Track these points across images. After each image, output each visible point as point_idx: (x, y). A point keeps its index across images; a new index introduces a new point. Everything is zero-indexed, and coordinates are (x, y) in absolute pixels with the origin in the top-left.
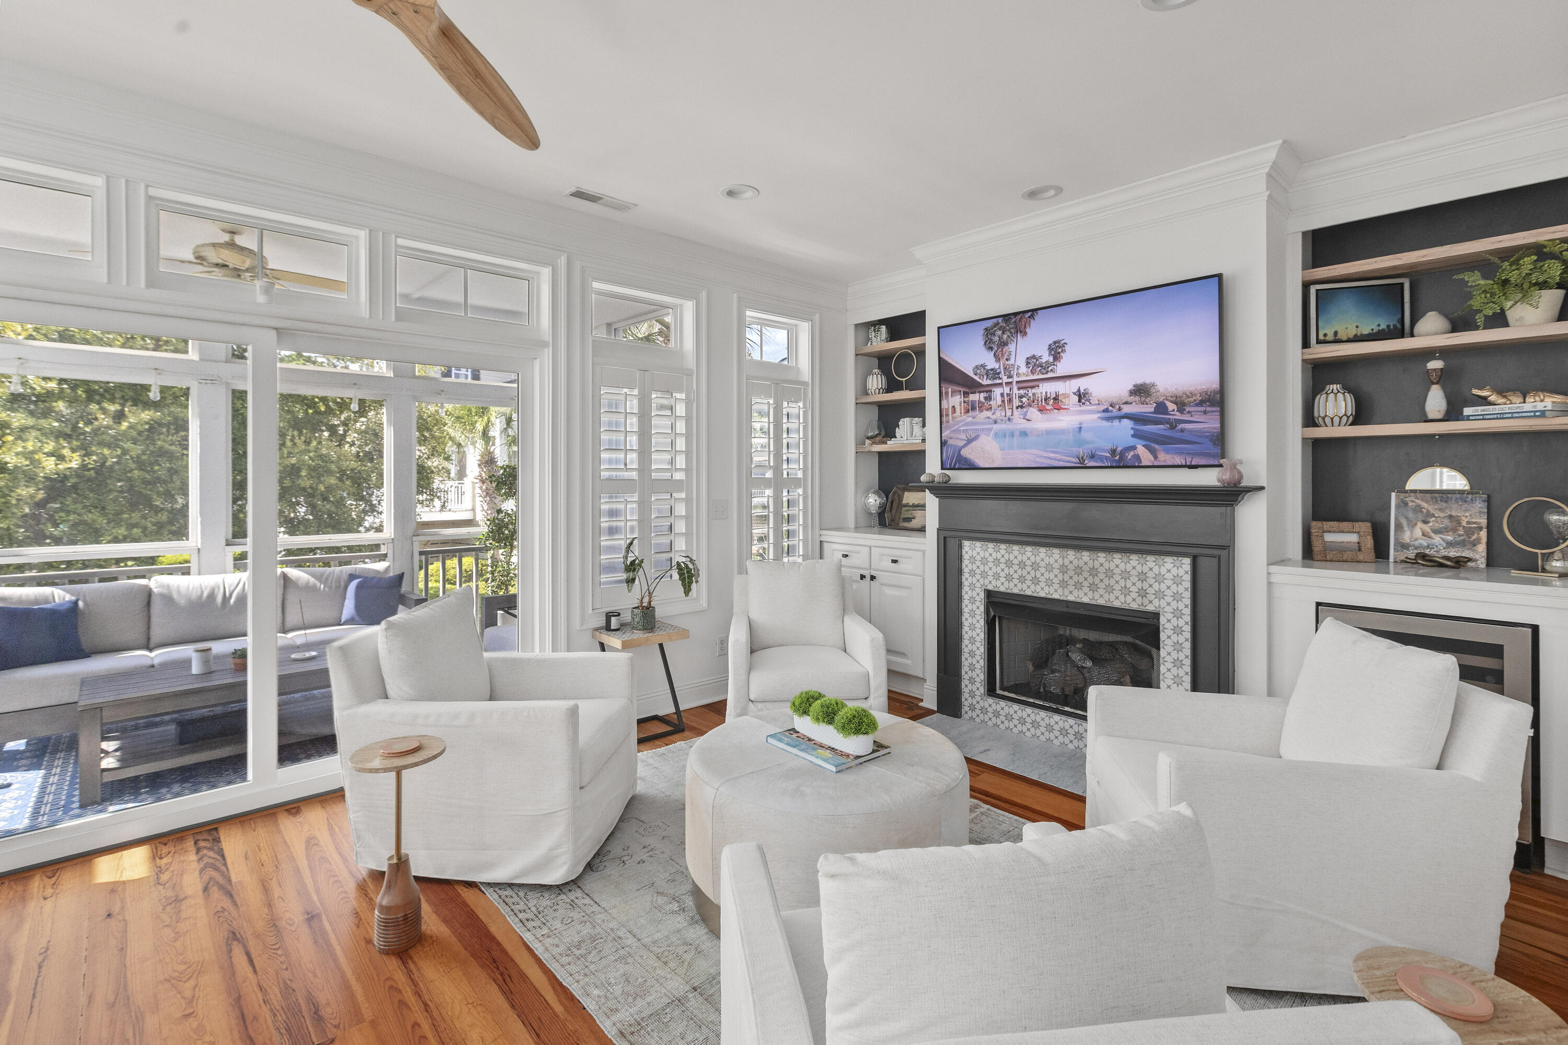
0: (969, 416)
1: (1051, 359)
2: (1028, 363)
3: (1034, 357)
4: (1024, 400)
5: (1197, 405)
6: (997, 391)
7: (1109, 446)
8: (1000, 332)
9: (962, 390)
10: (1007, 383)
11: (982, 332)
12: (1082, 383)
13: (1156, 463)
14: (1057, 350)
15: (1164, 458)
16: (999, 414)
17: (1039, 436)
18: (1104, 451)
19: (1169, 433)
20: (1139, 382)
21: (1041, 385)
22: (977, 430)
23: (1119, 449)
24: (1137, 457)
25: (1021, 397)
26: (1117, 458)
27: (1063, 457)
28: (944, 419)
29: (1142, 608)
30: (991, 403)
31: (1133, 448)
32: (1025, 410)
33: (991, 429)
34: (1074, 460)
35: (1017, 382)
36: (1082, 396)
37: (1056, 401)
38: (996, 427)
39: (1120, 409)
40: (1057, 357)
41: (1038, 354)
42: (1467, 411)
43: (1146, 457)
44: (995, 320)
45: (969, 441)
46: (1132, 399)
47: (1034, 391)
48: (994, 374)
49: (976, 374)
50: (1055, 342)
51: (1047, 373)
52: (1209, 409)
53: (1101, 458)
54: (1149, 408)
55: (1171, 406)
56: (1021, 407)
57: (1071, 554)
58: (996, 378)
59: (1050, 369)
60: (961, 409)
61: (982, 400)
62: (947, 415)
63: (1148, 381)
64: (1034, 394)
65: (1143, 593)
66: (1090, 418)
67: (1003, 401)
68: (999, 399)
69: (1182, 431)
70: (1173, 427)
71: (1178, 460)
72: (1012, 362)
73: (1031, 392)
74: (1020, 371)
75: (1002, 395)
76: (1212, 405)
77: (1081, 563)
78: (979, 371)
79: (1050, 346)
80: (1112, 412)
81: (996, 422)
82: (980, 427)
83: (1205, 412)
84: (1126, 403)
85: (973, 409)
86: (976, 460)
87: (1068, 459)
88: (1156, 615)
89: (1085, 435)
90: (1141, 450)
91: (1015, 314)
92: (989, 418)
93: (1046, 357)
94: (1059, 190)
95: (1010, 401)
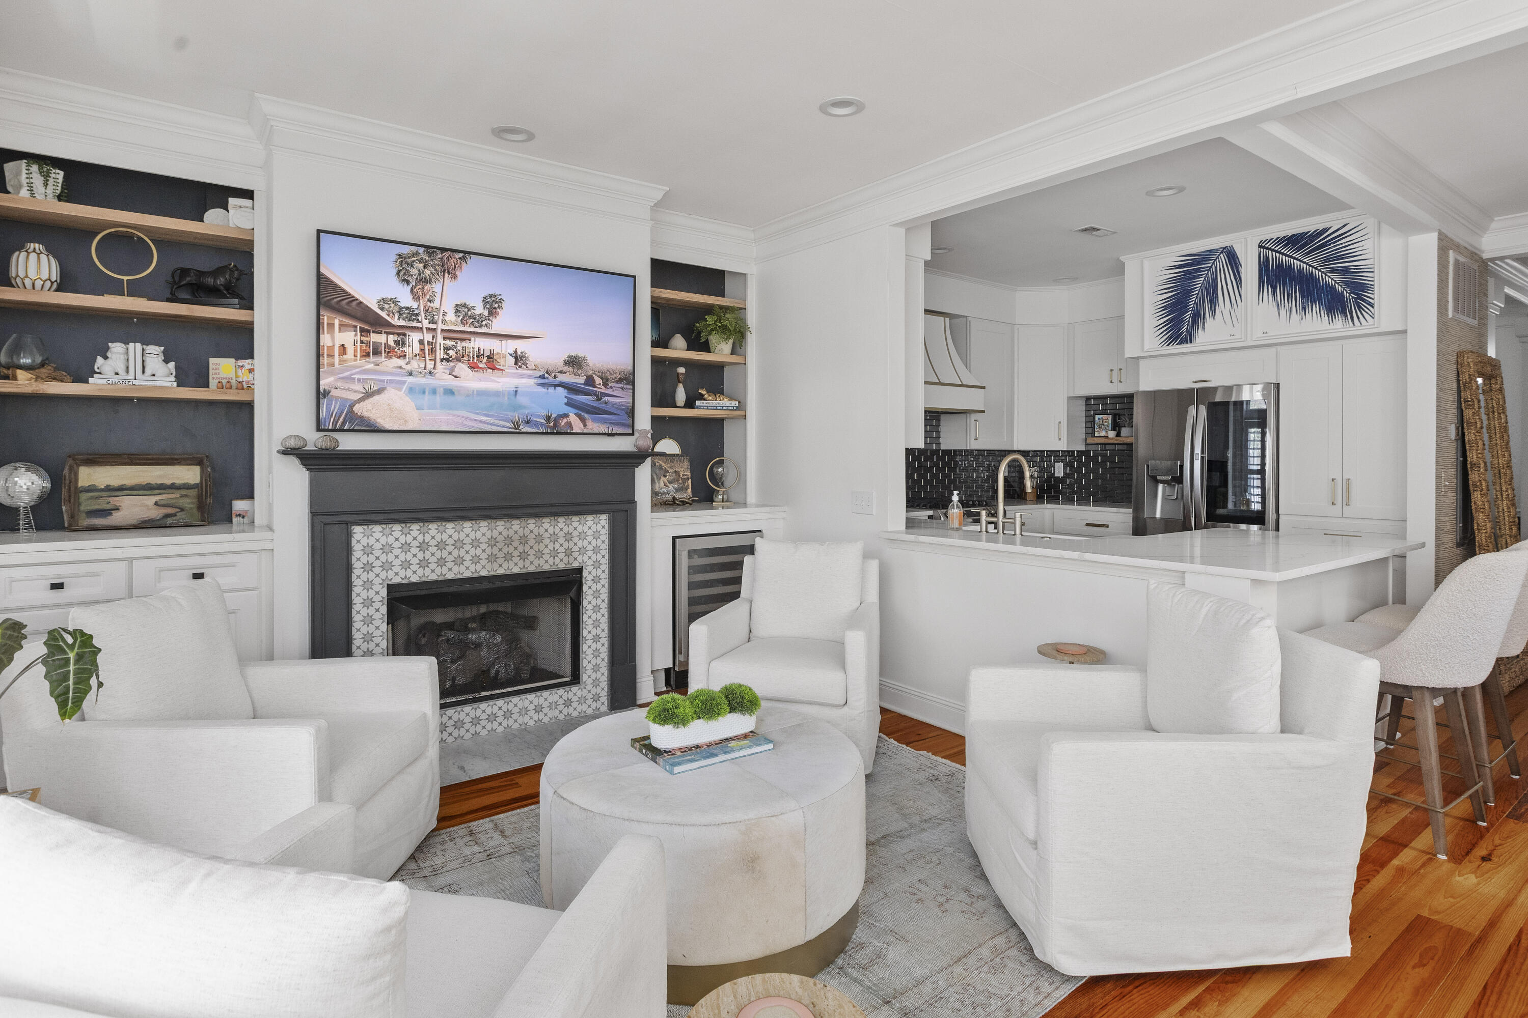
0: (369, 362)
1: (486, 313)
2: (457, 311)
3: (465, 305)
4: (451, 352)
5: (617, 382)
6: (414, 338)
7: (544, 413)
8: (421, 266)
9: (359, 325)
10: (428, 329)
11: (394, 258)
12: (520, 346)
13: (585, 431)
14: (493, 304)
15: (593, 426)
16: (415, 365)
17: (468, 396)
18: (539, 417)
19: (596, 404)
20: (573, 354)
21: (473, 339)
22: (383, 381)
23: (554, 416)
24: (569, 425)
25: (447, 349)
26: (552, 424)
27: (497, 422)
28: (325, 360)
29: (569, 567)
30: (404, 349)
31: (566, 416)
32: (452, 364)
33: (404, 382)
34: (508, 425)
35: (442, 330)
36: (519, 359)
37: (491, 362)
38: (410, 380)
39: (555, 377)
40: (492, 312)
41: (471, 303)
42: (698, 403)
43: (578, 426)
44: (414, 249)
45: (368, 395)
46: (565, 369)
47: (464, 344)
48: (412, 315)
49: (382, 309)
50: (491, 296)
51: (480, 327)
52: (625, 386)
53: (536, 424)
54: (580, 380)
55: (598, 381)
56: (448, 360)
57: (500, 524)
58: (413, 320)
59: (484, 323)
60: (355, 351)
61: (391, 343)
62: (331, 356)
63: (580, 355)
64: (464, 348)
65: (569, 552)
66: (524, 382)
67: (422, 350)
68: (417, 348)
69: (606, 403)
70: (599, 399)
71: (603, 429)
72: (436, 304)
73: (460, 345)
74: (447, 318)
75: (421, 342)
76: (628, 383)
77: (511, 533)
78: (386, 306)
79: (485, 297)
80: (547, 379)
81: (411, 374)
82: (386, 378)
83: (623, 389)
84: (561, 372)
85: (376, 352)
86: (379, 420)
87: (502, 423)
88: (579, 571)
89: (521, 400)
90: (573, 418)
91: (443, 250)
92: (401, 367)
93: (480, 310)
95: (432, 351)
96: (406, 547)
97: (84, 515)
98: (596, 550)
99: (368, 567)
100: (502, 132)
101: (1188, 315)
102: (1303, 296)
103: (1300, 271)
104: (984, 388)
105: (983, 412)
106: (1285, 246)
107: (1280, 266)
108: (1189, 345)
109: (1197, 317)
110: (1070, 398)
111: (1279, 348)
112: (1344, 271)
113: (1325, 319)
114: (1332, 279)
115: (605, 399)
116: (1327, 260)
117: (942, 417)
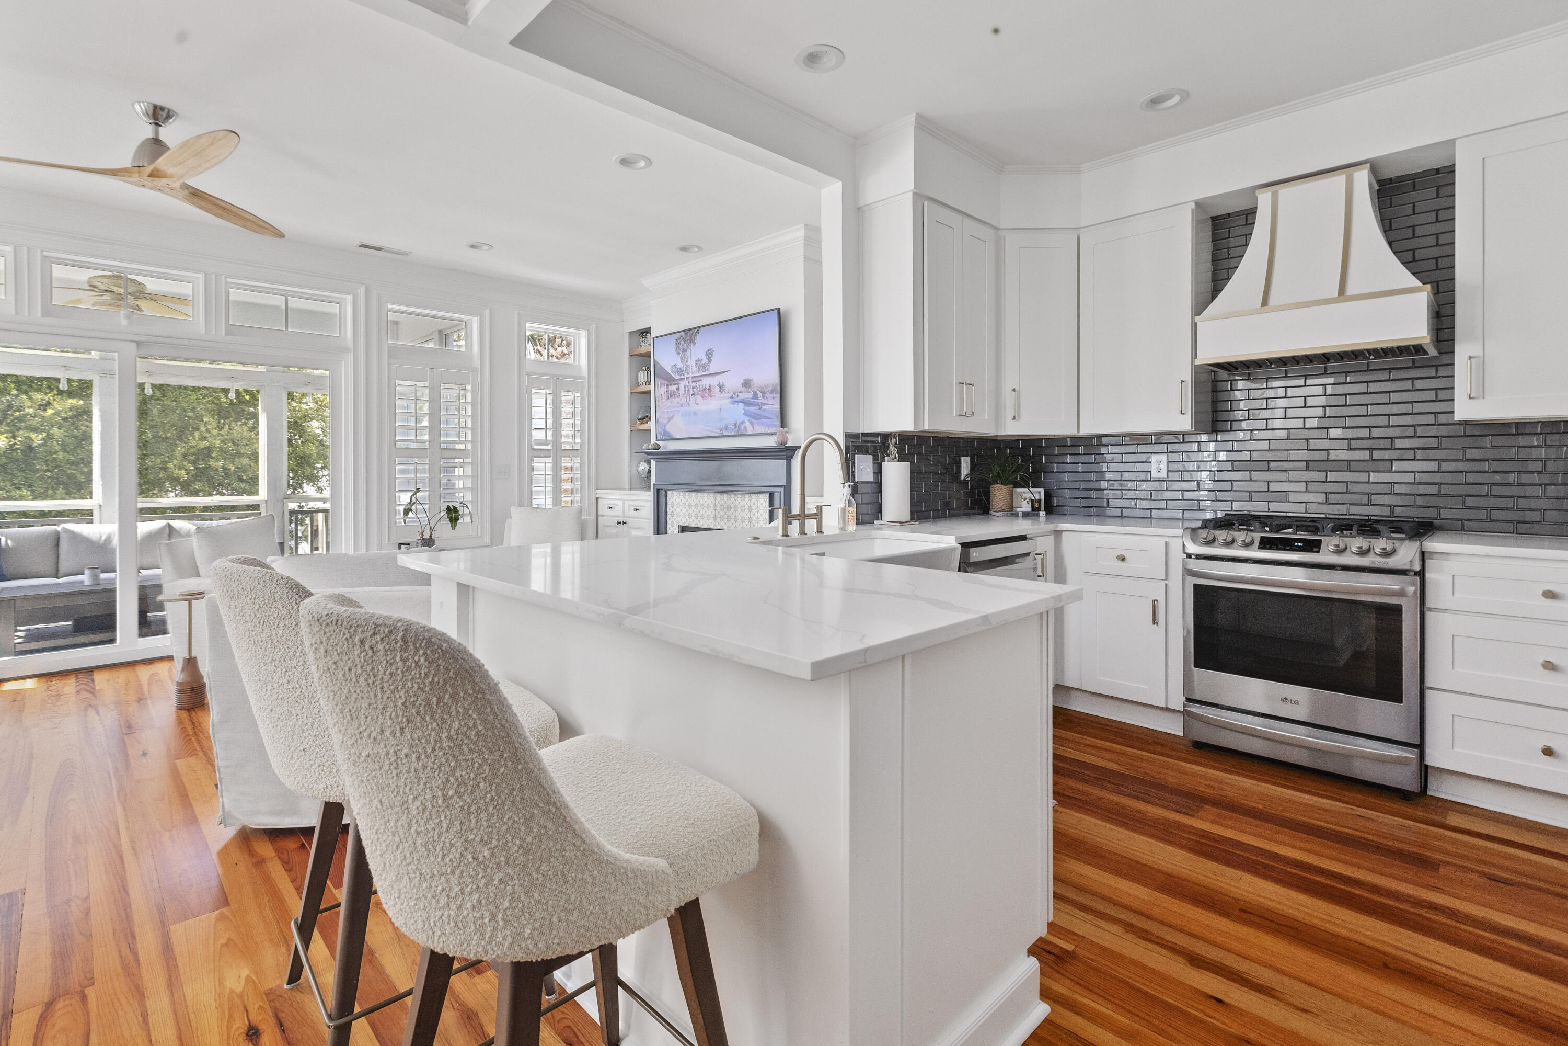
1: (707, 362)
2: (696, 364)
3: (699, 360)
4: (695, 390)
5: (770, 393)
6: (682, 383)
7: (733, 422)
8: (683, 342)
9: (666, 383)
10: (687, 378)
11: (674, 342)
12: (719, 379)
13: (755, 432)
14: (709, 354)
15: (757, 428)
16: (684, 400)
17: (702, 415)
18: (731, 425)
19: (758, 412)
20: (746, 378)
21: (702, 380)
23: (738, 423)
24: (746, 428)
25: (693, 388)
26: (737, 429)
27: (713, 430)
28: (658, 403)
30: (679, 392)
31: (744, 422)
32: (695, 397)
33: (679, 411)
34: (719, 431)
35: (691, 377)
36: (721, 387)
37: (710, 392)
38: (682, 409)
39: (738, 396)
40: (709, 360)
41: (701, 358)
43: (750, 428)
44: (680, 334)
45: (670, 419)
46: (743, 389)
47: (699, 383)
48: (680, 371)
49: (672, 372)
50: (708, 350)
51: (705, 371)
52: (775, 396)
53: (730, 430)
54: (750, 396)
55: (760, 394)
56: (694, 395)
58: (681, 375)
59: (706, 368)
60: (665, 397)
61: (675, 390)
62: (659, 401)
63: (749, 378)
64: (699, 386)
66: (725, 402)
67: (685, 391)
68: (683, 389)
69: (764, 410)
70: (760, 408)
71: (763, 430)
72: (689, 363)
74: (693, 370)
75: (685, 386)
76: (777, 393)
78: (673, 370)
79: (706, 352)
80: (734, 398)
81: (682, 406)
82: (674, 410)
83: (774, 398)
84: (740, 392)
85: (671, 396)
86: (673, 433)
87: (715, 430)
89: (723, 414)
90: (747, 424)
91: (690, 330)
92: (678, 402)
93: (705, 361)
94: (700, 248)
95: (688, 390)
96: (685, 505)
99: (672, 515)
115: (764, 407)
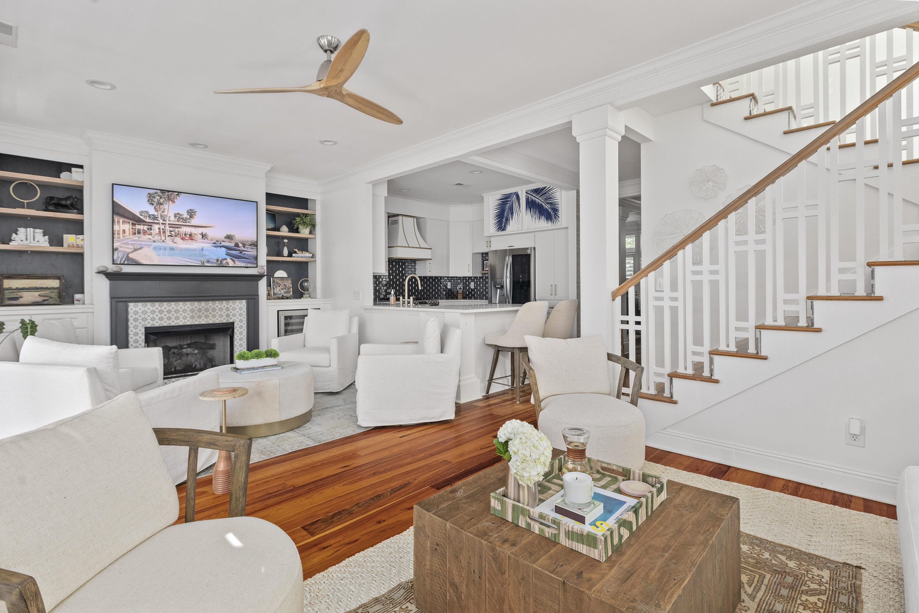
0: (136, 237)
1: (188, 217)
2: (175, 216)
3: (179, 214)
4: (173, 233)
5: (249, 245)
6: (156, 227)
7: (216, 258)
8: (158, 198)
9: (131, 222)
10: (162, 224)
11: (147, 194)
12: (204, 230)
13: (235, 266)
14: (191, 213)
15: (238, 264)
16: (156, 238)
17: (181, 251)
18: (213, 260)
19: (240, 255)
20: (229, 234)
21: (182, 227)
22: (142, 244)
23: (220, 259)
24: (227, 263)
25: (171, 231)
26: (219, 263)
27: (194, 261)
28: (116, 236)
29: (228, 322)
30: (151, 231)
31: (226, 259)
32: (173, 238)
33: (151, 245)
34: (199, 263)
35: (169, 224)
36: (204, 236)
37: (191, 237)
38: (154, 244)
39: (220, 243)
40: (191, 217)
41: (181, 213)
42: (294, 255)
43: (231, 264)
44: (155, 191)
45: (135, 250)
46: (225, 240)
47: (178, 229)
48: (155, 218)
49: (141, 215)
50: (190, 210)
51: (186, 222)
52: (253, 247)
53: (212, 263)
54: (232, 245)
55: (240, 245)
56: (171, 236)
57: (196, 304)
58: (155, 220)
59: (188, 221)
60: (129, 232)
61: (146, 229)
62: (118, 234)
63: (232, 234)
64: (178, 231)
65: (228, 316)
66: (207, 245)
67: (160, 232)
68: (157, 231)
69: (244, 254)
70: (241, 253)
71: (243, 265)
72: (166, 213)
73: (177, 230)
74: (170, 219)
75: (159, 229)
76: (254, 246)
77: (201, 307)
78: (143, 214)
79: (188, 211)
80: (217, 244)
81: (154, 242)
82: (143, 243)
83: (252, 248)
84: (223, 241)
85: (139, 233)
86: (140, 260)
87: (196, 262)
88: (233, 323)
89: (205, 252)
90: (229, 260)
91: (168, 191)
92: (150, 239)
93: (185, 215)
95: (164, 232)
96: (153, 312)
97: (6, 300)
98: (241, 315)
99: (136, 320)
100: (193, 145)
101: (504, 219)
102: (539, 213)
103: (538, 203)
104: (431, 249)
105: (431, 259)
106: (534, 193)
107: (532, 200)
108: (505, 231)
109: (507, 220)
110: (473, 254)
111: (536, 233)
112: (551, 204)
113: (546, 222)
114: (547, 207)
115: (244, 252)
116: (546, 199)
117: (417, 262)
